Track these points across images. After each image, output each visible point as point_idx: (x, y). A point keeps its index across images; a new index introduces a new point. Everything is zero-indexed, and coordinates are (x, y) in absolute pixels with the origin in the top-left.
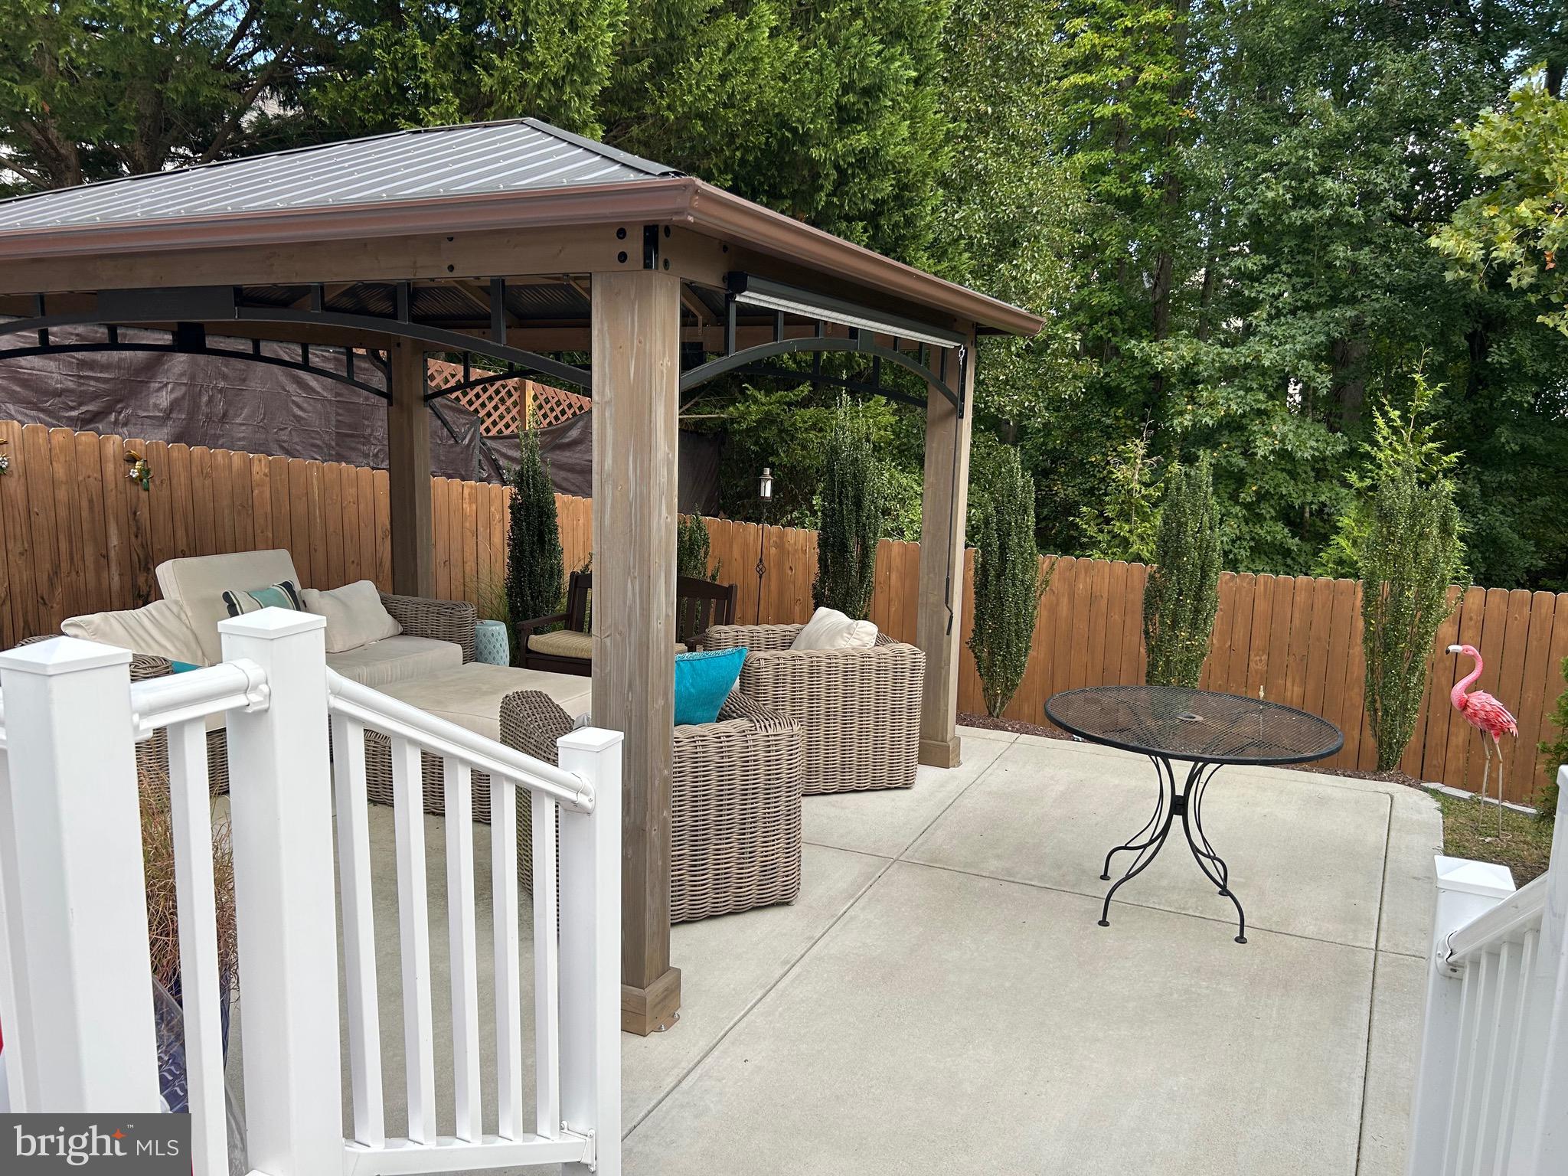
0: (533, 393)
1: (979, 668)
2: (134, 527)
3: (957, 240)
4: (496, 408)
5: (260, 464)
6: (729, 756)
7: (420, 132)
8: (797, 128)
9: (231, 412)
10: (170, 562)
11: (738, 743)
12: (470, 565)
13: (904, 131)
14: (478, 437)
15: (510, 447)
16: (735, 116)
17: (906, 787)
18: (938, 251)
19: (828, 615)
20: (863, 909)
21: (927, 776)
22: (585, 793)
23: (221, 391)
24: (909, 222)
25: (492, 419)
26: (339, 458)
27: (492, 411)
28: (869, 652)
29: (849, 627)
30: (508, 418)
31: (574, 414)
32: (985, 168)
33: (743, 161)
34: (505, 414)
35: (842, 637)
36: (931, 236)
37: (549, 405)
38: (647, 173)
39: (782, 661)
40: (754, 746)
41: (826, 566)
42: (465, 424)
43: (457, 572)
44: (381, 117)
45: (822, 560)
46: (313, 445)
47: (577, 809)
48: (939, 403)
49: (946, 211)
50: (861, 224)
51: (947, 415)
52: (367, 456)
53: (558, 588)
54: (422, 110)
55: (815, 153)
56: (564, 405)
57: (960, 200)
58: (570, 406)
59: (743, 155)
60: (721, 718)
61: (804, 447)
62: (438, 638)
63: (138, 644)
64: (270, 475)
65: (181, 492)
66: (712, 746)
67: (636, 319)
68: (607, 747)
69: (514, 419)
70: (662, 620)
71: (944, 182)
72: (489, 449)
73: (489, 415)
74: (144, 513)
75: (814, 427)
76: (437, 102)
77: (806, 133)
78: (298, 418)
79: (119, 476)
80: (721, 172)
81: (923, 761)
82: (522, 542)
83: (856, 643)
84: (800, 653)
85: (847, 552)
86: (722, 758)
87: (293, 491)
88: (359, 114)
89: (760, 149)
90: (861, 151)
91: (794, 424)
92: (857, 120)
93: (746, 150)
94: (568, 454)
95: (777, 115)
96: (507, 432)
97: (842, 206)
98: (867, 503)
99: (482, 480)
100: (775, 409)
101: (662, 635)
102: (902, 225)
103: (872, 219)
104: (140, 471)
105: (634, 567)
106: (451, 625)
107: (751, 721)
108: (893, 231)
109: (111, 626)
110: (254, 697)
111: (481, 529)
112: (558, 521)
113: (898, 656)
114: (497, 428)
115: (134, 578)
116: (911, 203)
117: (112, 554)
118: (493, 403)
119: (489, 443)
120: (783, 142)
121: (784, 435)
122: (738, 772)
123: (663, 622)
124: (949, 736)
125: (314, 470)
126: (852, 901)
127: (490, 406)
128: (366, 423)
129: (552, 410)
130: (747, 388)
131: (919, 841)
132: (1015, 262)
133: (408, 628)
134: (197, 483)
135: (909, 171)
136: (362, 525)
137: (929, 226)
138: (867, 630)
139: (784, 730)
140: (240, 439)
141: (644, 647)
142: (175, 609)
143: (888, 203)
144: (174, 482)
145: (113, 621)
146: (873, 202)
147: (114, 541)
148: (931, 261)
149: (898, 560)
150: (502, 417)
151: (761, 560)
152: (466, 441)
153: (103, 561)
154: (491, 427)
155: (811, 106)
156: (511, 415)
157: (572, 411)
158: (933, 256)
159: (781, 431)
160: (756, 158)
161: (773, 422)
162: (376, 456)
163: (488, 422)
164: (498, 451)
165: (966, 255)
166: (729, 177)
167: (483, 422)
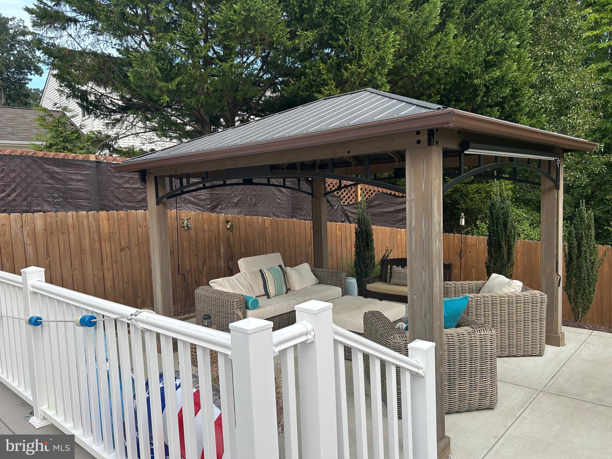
0: (360, 188)
1: (570, 299)
2: (228, 245)
3: (540, 109)
4: (347, 194)
5: (268, 220)
6: (464, 344)
7: (327, 99)
8: (467, 72)
9: (257, 203)
10: (242, 259)
11: (467, 337)
12: (339, 254)
13: (515, 67)
14: (340, 206)
15: (352, 208)
16: (441, 71)
17: (540, 355)
18: (531, 115)
19: (496, 278)
20: (529, 414)
21: (549, 350)
22: (421, 369)
23: (254, 195)
24: (517, 104)
25: (345, 198)
26: (293, 217)
27: (346, 195)
28: (519, 294)
29: (508, 283)
30: (351, 198)
31: (376, 194)
32: (552, 78)
33: (445, 89)
34: (350, 196)
35: (506, 287)
36: (528, 109)
37: (367, 191)
38: (430, 109)
39: (479, 298)
40: (475, 339)
41: (492, 254)
42: (336, 201)
43: (334, 257)
44: (308, 93)
45: (489, 251)
46: (284, 213)
47: (418, 375)
48: (547, 183)
49: (534, 98)
50: (497, 108)
51: (551, 189)
52: (301, 215)
53: (374, 264)
54: (322, 89)
55: (476, 81)
56: (372, 191)
57: (540, 93)
58: (374, 191)
59: (445, 87)
60: (458, 326)
61: (471, 200)
62: (332, 285)
63: (233, 289)
64: (271, 225)
65: (243, 232)
66: (456, 339)
67: (425, 167)
68: (429, 349)
69: (353, 198)
70: (438, 288)
71: (532, 86)
72: (344, 210)
73: (344, 197)
74: (231, 240)
75: (476, 192)
76: (328, 85)
77: (471, 74)
78: (279, 203)
79: (224, 228)
80: (435, 95)
81: (547, 343)
82: (360, 246)
83: (513, 290)
84: (487, 295)
85: (501, 247)
86: (461, 344)
87: (279, 230)
88: (301, 93)
89: (452, 83)
90: (496, 78)
91: (468, 191)
92: (495, 65)
93: (446, 84)
94: (373, 209)
95: (458, 69)
96: (351, 203)
97: (488, 101)
98: (509, 226)
99: (342, 222)
100: (459, 185)
101: (438, 294)
102: (514, 106)
103: (500, 105)
104: (230, 226)
105: (426, 266)
106: (337, 280)
107: (473, 328)
108: (510, 109)
109: (225, 282)
110: (310, 337)
111: (343, 241)
112: (374, 237)
113: (533, 296)
114: (347, 202)
115: (228, 263)
116: (518, 96)
117: (222, 255)
118: (346, 193)
119: (344, 207)
120: (462, 79)
121: (463, 196)
122: (468, 350)
123: (438, 289)
124: (559, 332)
125: (286, 222)
126: (523, 410)
127: (345, 194)
128: (301, 203)
129: (367, 193)
130: (446, 178)
131: (551, 382)
132: (569, 116)
133: (321, 281)
134: (248, 229)
135: (517, 83)
136: (302, 241)
137: (527, 105)
138: (517, 285)
139: (489, 333)
140: (260, 212)
141: (431, 299)
142: (244, 276)
143: (508, 97)
144: (241, 229)
145: (225, 281)
146: (501, 98)
147: (222, 250)
148: (528, 119)
149: (520, 248)
150: (349, 197)
151: (461, 252)
152: (336, 207)
153: (219, 257)
154: (345, 201)
155: (473, 62)
156: (352, 196)
157: (375, 193)
158: (529, 117)
159: (462, 195)
160: (450, 87)
161: (458, 191)
162: (304, 215)
163: (344, 200)
164: (348, 210)
165: (544, 115)
166: (439, 96)
167: (342, 200)
